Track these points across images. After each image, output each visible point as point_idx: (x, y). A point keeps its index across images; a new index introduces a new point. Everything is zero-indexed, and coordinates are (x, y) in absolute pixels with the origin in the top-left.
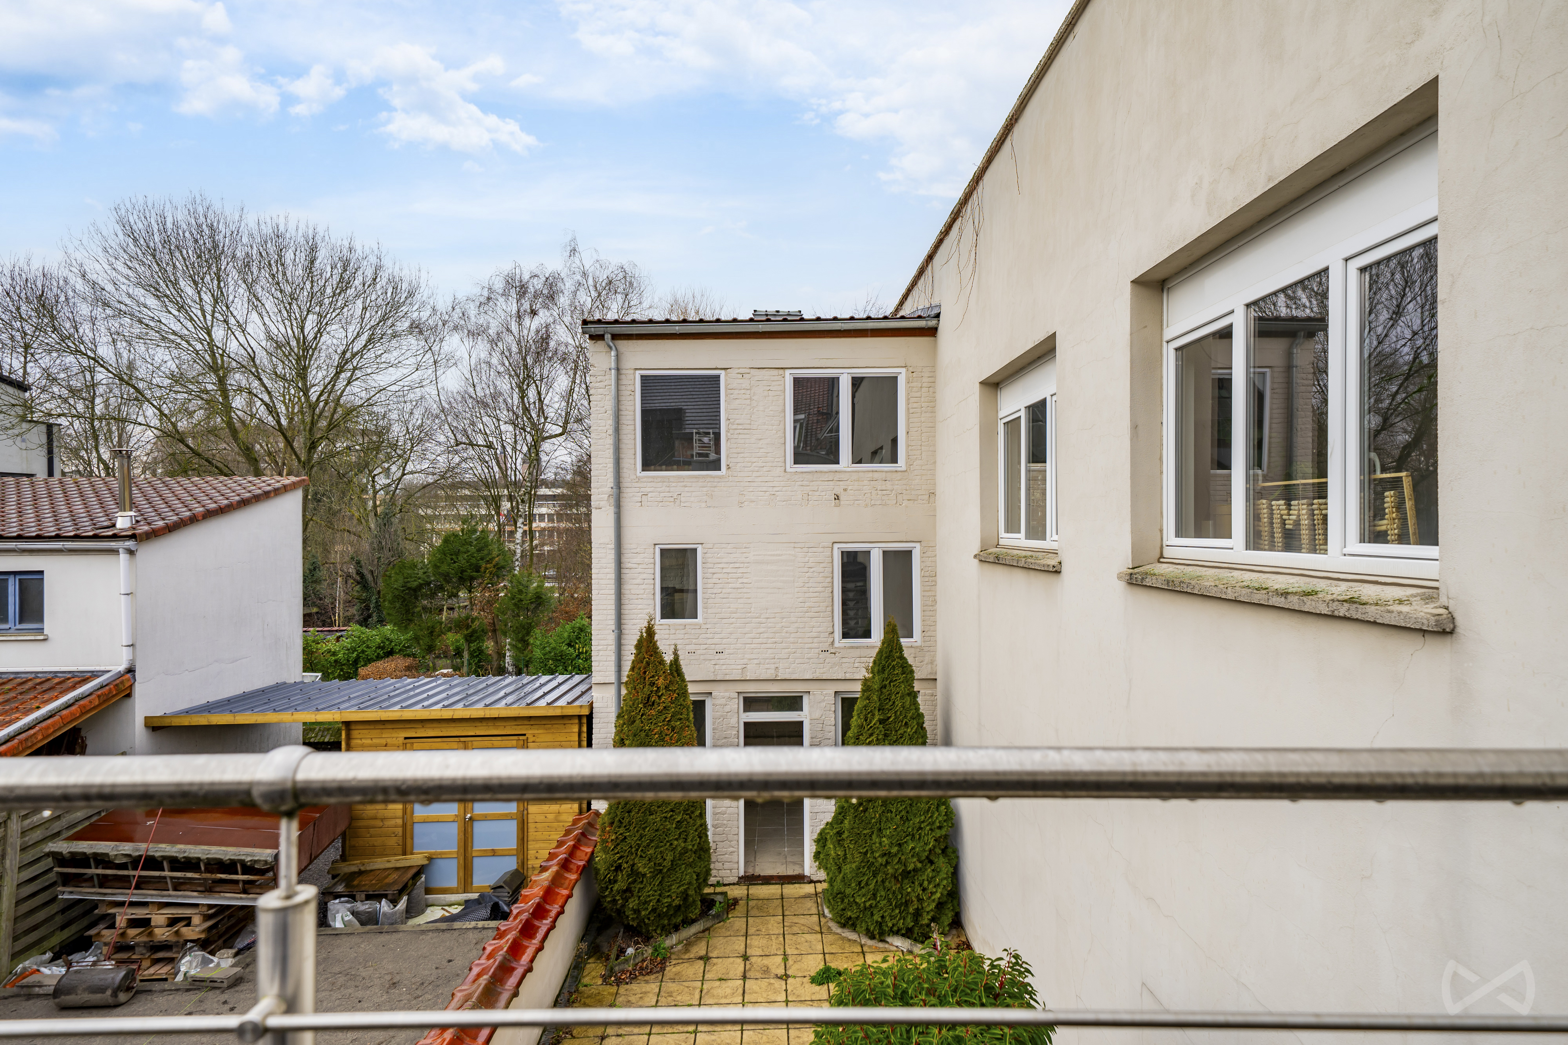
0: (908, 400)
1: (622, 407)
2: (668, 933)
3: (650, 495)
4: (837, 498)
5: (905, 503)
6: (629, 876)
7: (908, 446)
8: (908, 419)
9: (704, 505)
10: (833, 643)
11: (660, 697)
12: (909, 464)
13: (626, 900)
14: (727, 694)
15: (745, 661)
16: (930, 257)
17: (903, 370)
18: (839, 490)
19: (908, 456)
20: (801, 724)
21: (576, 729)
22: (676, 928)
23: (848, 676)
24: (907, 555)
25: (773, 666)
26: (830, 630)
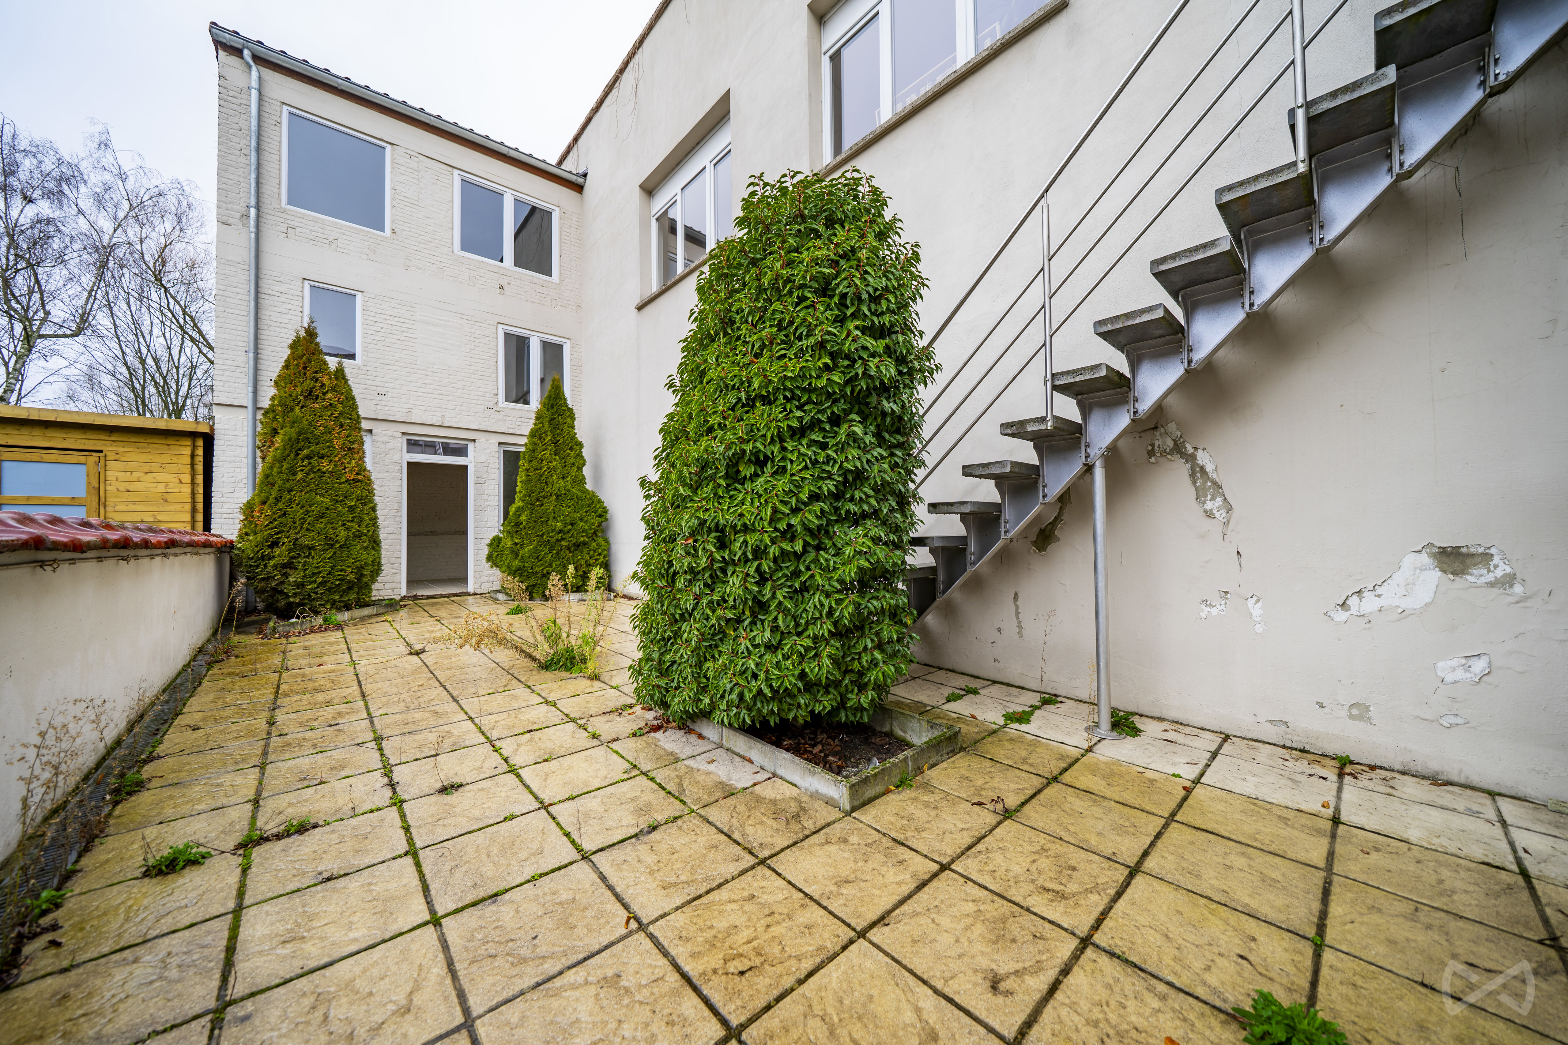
0: (560, 232)
1: (262, 133)
2: (339, 610)
3: (298, 229)
4: (502, 288)
5: (558, 307)
6: (290, 551)
7: (561, 266)
8: (561, 246)
9: (365, 257)
10: (497, 403)
11: (324, 394)
12: (562, 280)
13: (286, 575)
14: (390, 433)
15: (411, 406)
16: (576, 139)
17: (557, 209)
18: (504, 284)
19: (561, 274)
20: (465, 468)
21: (187, 451)
22: (348, 608)
23: (511, 431)
24: (560, 347)
25: (439, 414)
26: (495, 392)
